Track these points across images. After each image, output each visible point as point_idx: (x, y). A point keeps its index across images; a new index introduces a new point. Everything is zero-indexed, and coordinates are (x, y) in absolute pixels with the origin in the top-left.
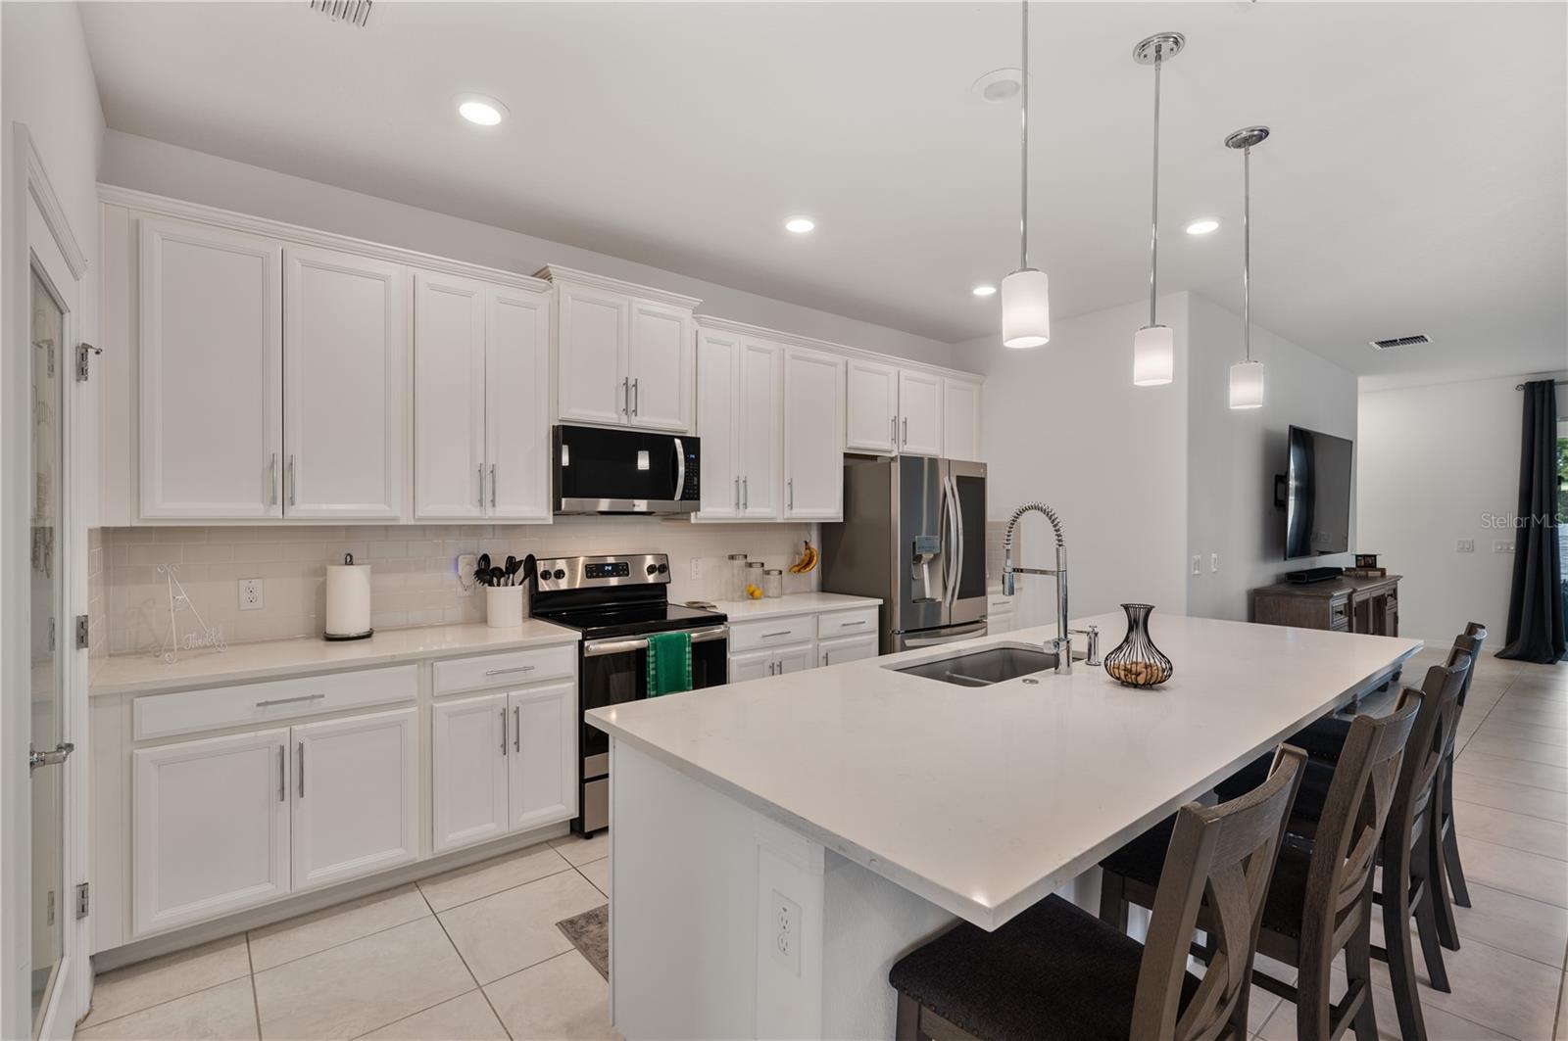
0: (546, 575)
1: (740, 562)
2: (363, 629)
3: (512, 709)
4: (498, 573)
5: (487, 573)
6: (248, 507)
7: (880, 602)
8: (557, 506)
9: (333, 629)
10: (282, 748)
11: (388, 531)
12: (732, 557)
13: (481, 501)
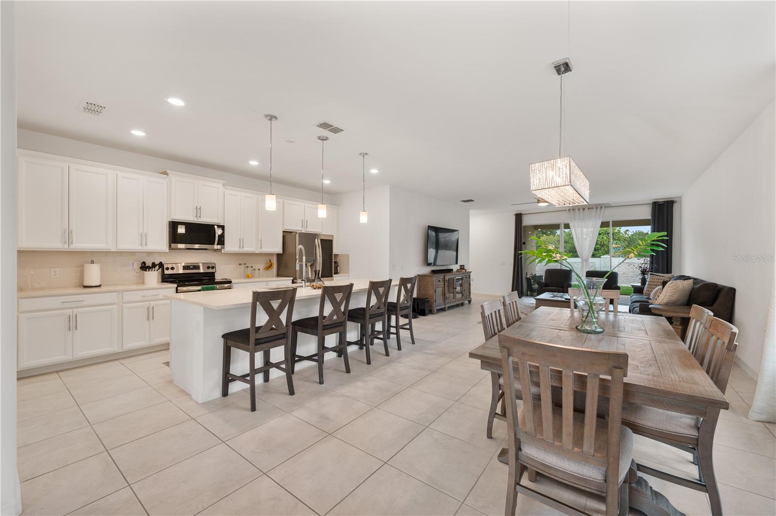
0: (167, 269)
1: (243, 266)
2: (98, 284)
3: (151, 307)
4: (149, 268)
5: (144, 267)
6: (56, 244)
7: (292, 278)
8: (170, 246)
9: (86, 284)
10: (70, 316)
11: (107, 253)
12: (240, 264)
13: (141, 244)
